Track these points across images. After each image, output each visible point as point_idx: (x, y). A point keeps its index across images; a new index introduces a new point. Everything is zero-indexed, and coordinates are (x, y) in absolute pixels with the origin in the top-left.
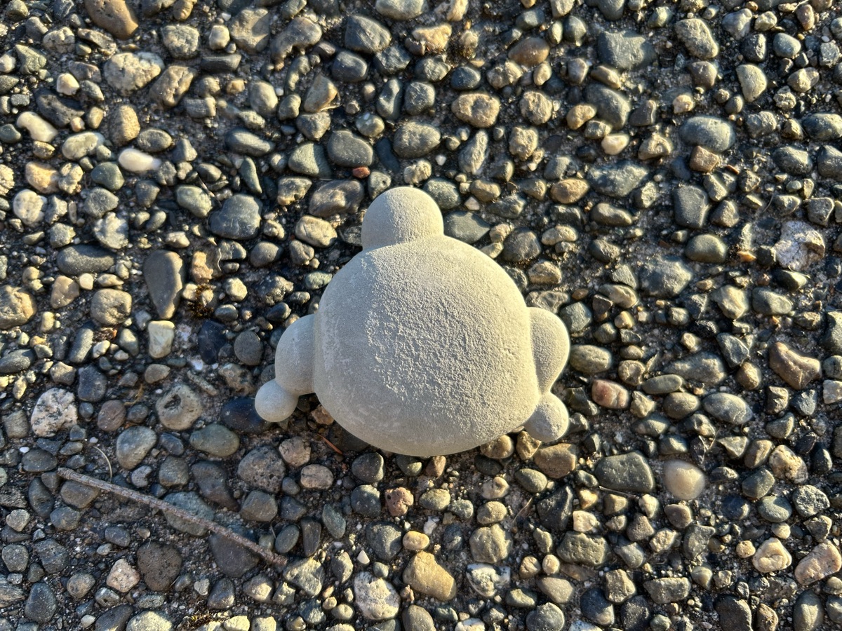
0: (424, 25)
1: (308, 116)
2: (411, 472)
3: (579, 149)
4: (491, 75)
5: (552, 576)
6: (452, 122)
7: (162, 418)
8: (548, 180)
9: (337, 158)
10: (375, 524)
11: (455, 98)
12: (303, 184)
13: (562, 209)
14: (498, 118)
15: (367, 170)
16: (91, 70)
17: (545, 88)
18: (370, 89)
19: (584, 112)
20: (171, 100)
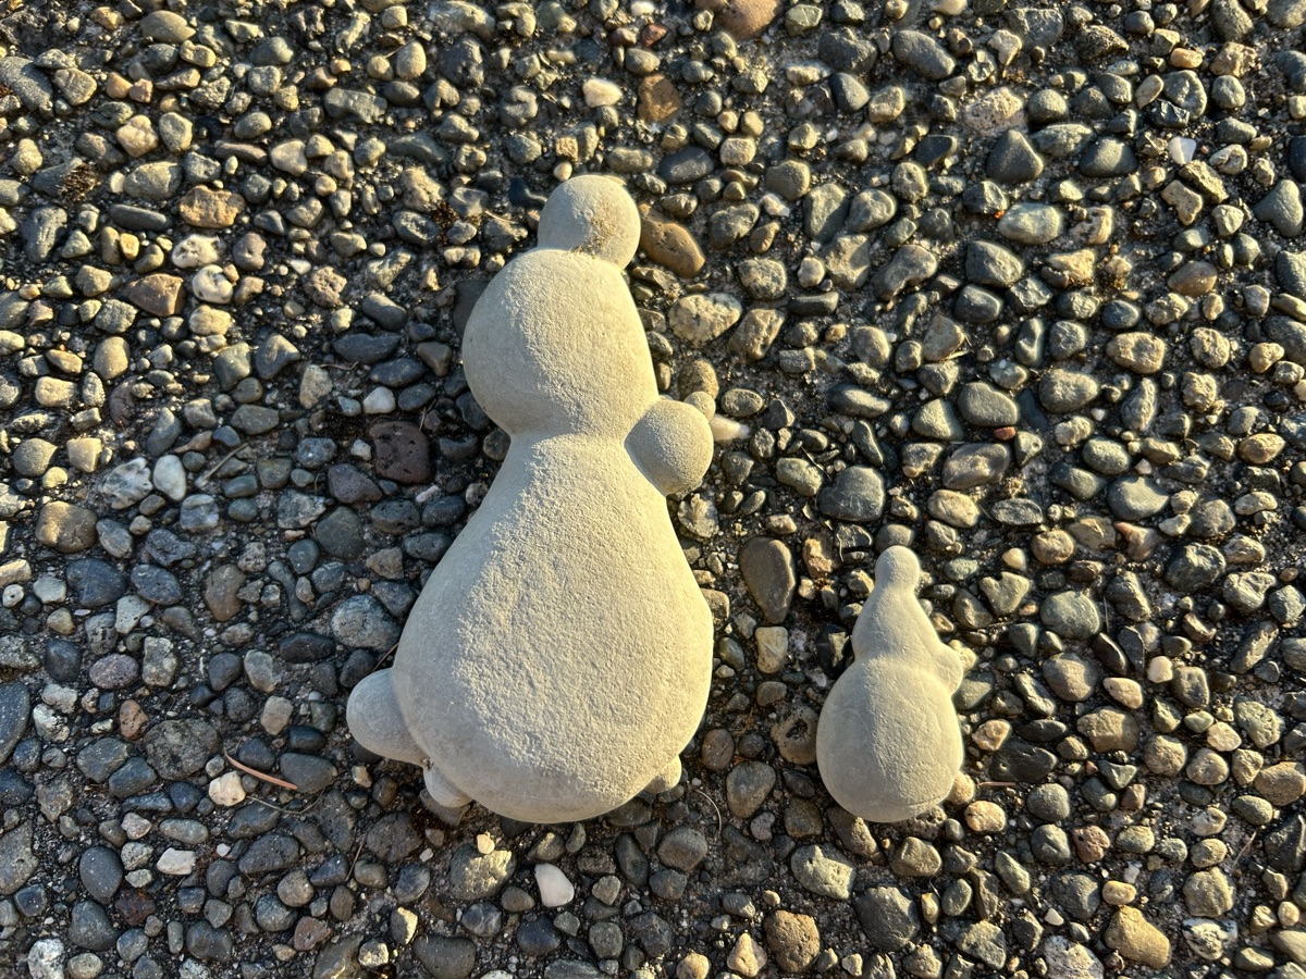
0: (1063, 251)
1: (934, 367)
2: (1105, 806)
3: (1267, 396)
4: (1150, 309)
5: (1289, 928)
6: (1108, 366)
7: (783, 751)
8: (1233, 436)
9: (973, 417)
10: (1062, 874)
11: (1111, 339)
12: (934, 449)
13: (1257, 471)
14: (1165, 362)
15: (1013, 430)
16: (656, 317)
17: (1218, 324)
18: (1005, 330)
19: (1272, 351)
20: (759, 352)
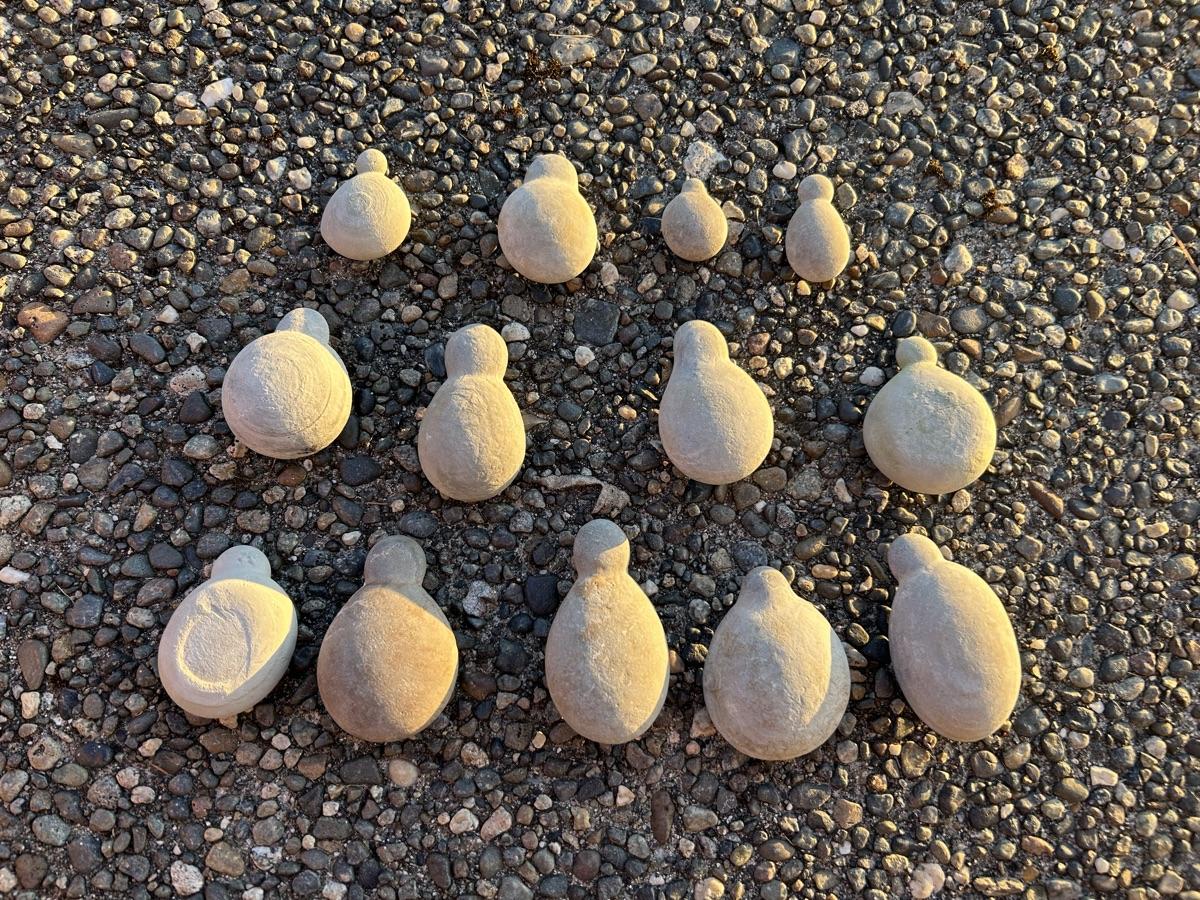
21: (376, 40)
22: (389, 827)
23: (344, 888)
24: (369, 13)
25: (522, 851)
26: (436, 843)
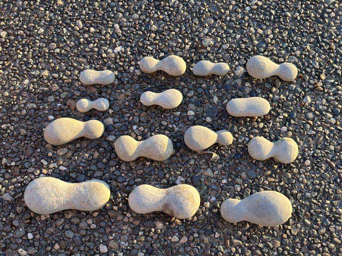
21: (158, 38)
22: (156, 239)
23: (144, 254)
24: (156, 31)
25: (190, 248)
26: (168, 244)
